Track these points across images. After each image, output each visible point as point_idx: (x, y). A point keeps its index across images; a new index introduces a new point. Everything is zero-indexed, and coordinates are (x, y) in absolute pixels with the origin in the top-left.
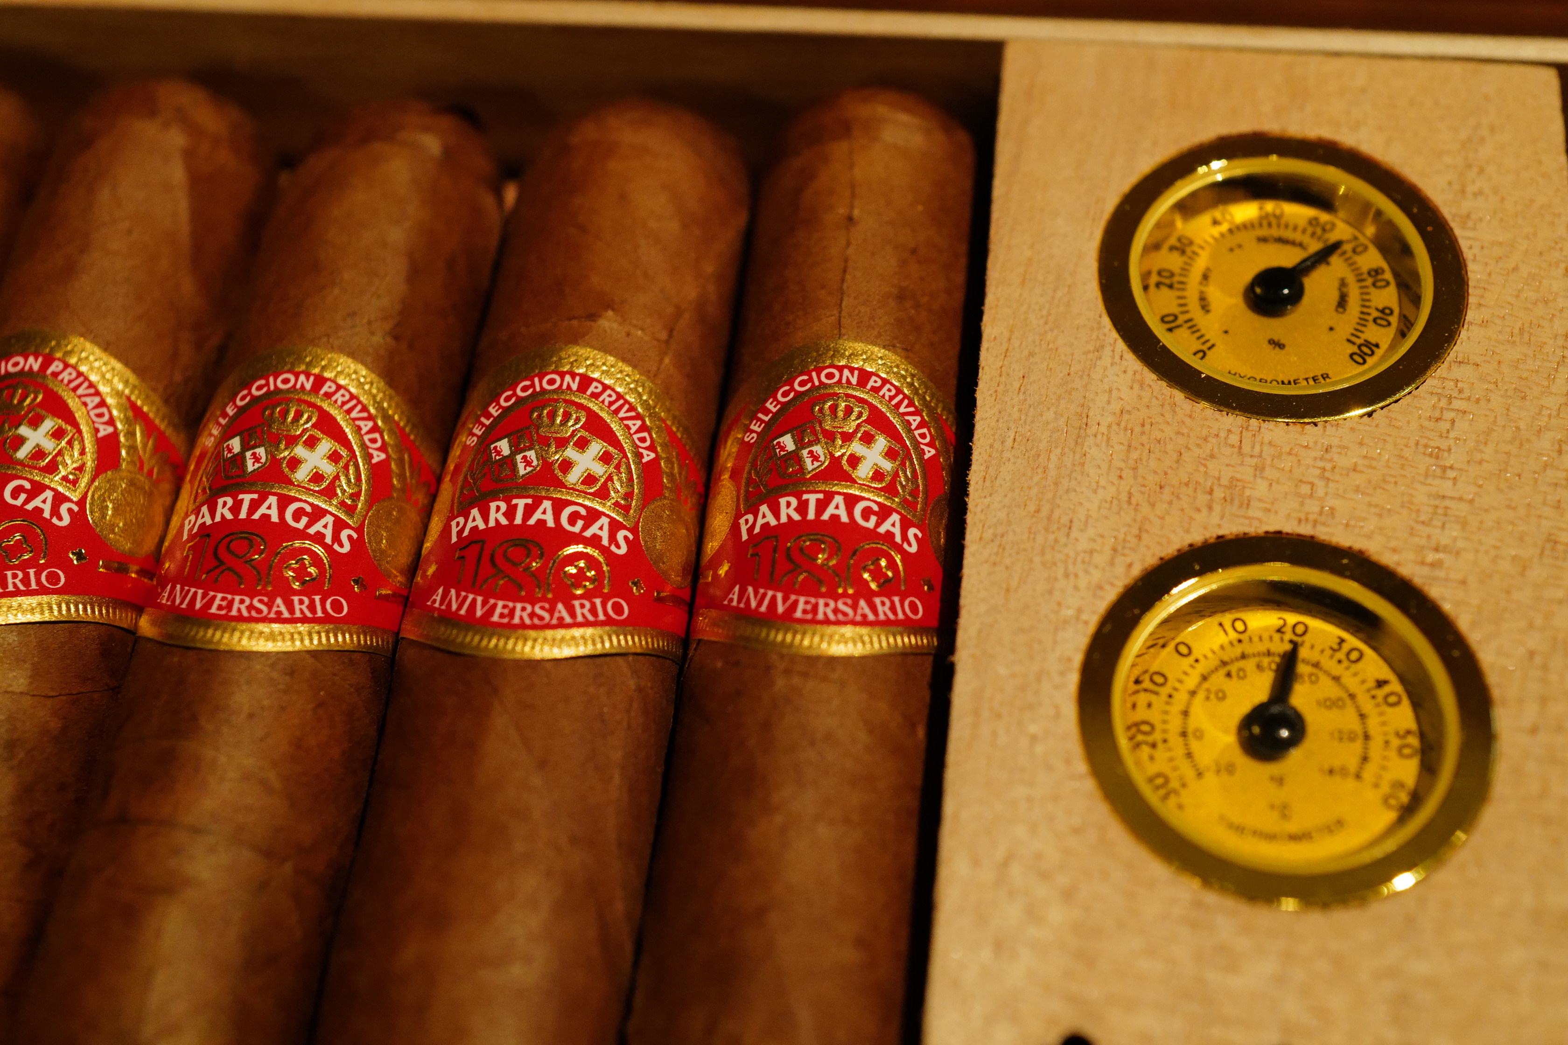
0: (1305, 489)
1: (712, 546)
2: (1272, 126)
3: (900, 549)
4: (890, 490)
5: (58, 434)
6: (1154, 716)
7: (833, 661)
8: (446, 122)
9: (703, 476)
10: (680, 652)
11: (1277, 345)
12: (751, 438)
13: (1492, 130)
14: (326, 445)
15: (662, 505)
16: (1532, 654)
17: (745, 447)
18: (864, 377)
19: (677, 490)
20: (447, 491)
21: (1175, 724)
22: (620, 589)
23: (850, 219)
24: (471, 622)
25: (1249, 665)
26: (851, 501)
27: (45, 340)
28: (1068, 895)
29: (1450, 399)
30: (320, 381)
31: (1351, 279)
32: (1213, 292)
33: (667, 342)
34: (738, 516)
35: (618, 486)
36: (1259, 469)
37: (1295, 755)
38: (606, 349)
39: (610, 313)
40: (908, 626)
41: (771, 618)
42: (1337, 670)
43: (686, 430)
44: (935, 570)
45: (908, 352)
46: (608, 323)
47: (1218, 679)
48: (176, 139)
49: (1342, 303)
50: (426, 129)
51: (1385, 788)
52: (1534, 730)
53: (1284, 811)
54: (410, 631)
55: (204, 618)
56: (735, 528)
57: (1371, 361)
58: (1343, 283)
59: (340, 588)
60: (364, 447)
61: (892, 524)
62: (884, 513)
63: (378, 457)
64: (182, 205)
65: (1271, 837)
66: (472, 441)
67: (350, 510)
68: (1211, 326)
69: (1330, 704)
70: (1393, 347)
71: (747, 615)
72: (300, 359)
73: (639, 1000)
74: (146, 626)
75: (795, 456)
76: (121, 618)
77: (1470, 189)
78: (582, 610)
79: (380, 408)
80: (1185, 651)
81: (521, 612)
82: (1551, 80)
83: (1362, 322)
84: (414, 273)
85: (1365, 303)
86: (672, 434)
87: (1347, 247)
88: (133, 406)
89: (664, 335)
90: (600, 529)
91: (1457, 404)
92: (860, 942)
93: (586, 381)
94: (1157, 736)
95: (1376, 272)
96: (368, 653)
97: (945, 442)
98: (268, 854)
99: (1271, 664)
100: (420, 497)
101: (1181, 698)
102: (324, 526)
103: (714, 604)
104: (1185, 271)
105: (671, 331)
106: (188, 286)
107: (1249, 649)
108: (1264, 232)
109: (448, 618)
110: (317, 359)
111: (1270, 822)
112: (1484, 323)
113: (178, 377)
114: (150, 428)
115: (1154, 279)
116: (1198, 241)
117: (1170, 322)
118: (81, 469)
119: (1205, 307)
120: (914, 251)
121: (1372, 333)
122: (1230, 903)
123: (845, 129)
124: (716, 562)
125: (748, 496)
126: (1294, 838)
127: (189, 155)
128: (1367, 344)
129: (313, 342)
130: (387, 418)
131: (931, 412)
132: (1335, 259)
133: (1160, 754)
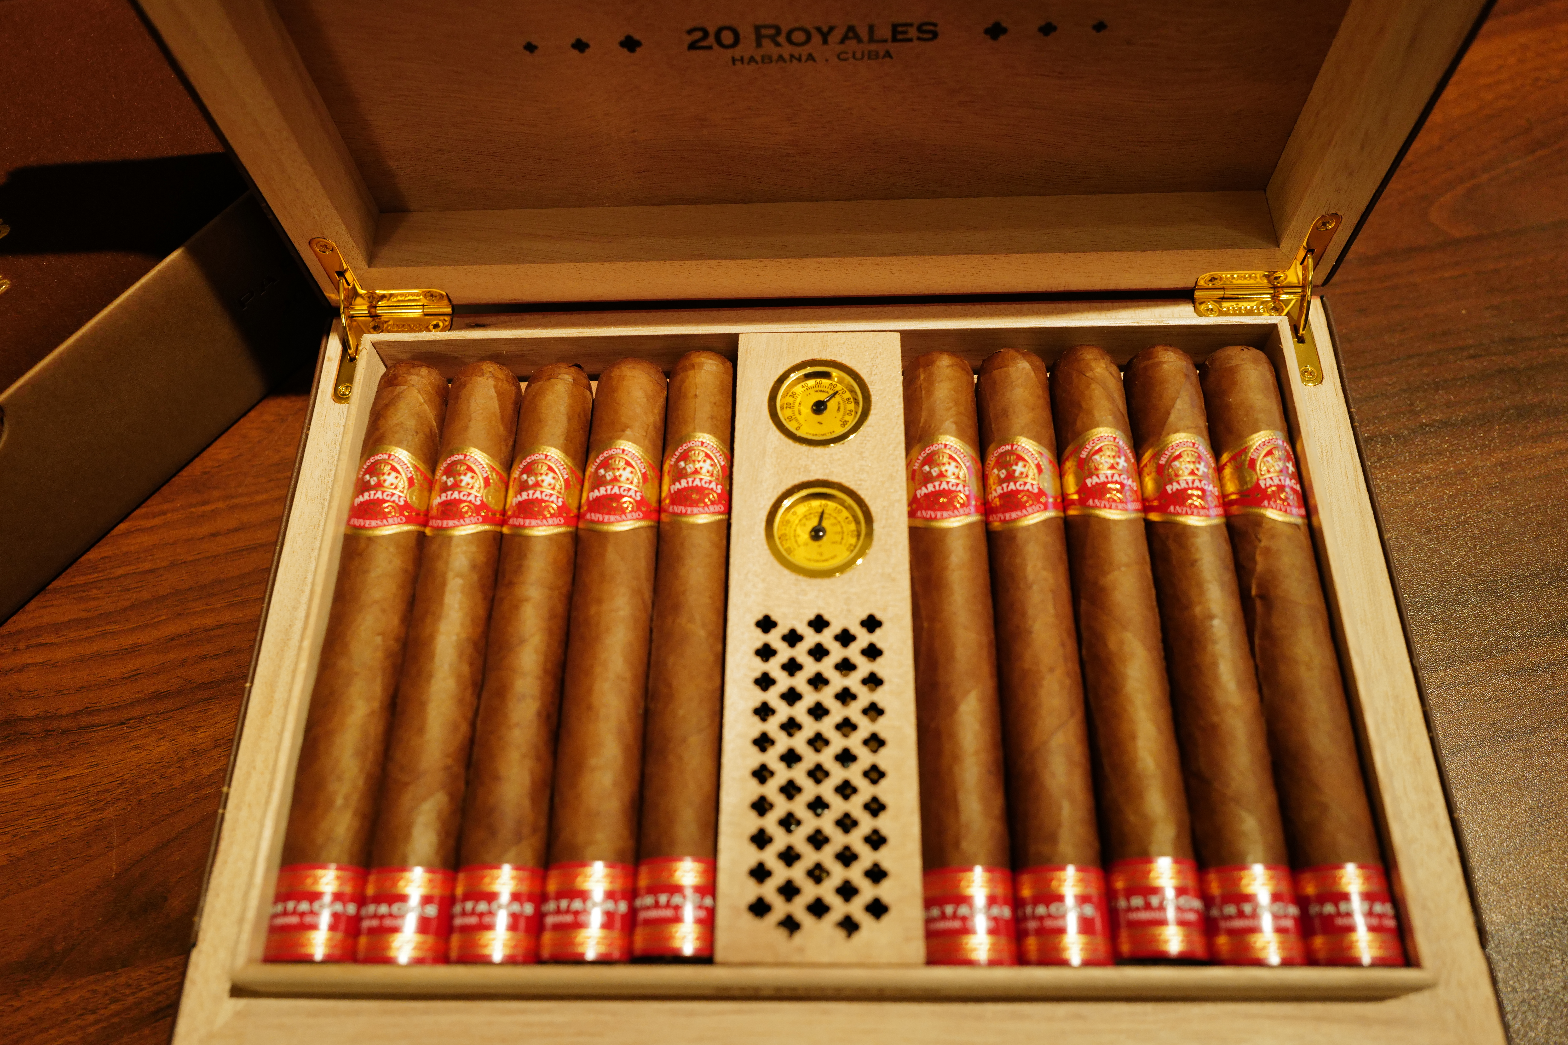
0: (825, 466)
1: (664, 494)
2: (817, 357)
3: (715, 492)
4: (712, 475)
5: (473, 477)
6: (787, 532)
7: (699, 525)
8: (573, 369)
9: (659, 473)
10: (657, 525)
11: (820, 423)
12: (672, 463)
13: (880, 354)
14: (551, 474)
15: (649, 484)
16: (884, 507)
17: (671, 466)
18: (703, 443)
19: (652, 479)
20: (587, 485)
21: (792, 534)
22: (639, 509)
23: (696, 395)
24: (598, 522)
25: (812, 516)
26: (701, 480)
27: (463, 451)
28: (763, 580)
29: (865, 437)
30: (547, 456)
31: (841, 402)
32: (802, 408)
33: (646, 436)
34: (670, 485)
35: (635, 481)
36: (813, 462)
37: (825, 538)
38: (629, 440)
39: (628, 429)
40: (719, 513)
41: (681, 514)
42: (835, 515)
43: (654, 462)
44: (726, 496)
45: (714, 434)
46: (628, 432)
47: (804, 521)
48: (491, 382)
49: (839, 409)
50: (567, 374)
51: (847, 546)
52: (884, 527)
53: (821, 554)
54: (581, 525)
55: (524, 527)
56: (670, 490)
57: (846, 426)
58: (839, 403)
59: (560, 515)
60: (562, 474)
61: (713, 485)
62: (710, 482)
63: (566, 477)
64: (496, 404)
65: (818, 561)
66: (593, 470)
67: (560, 493)
68: (801, 419)
69: (834, 525)
70: (853, 421)
71: (675, 514)
72: (540, 450)
73: (655, 618)
74: (505, 530)
75: (685, 468)
76: (498, 529)
77: (874, 373)
78: (629, 516)
79: (564, 461)
80: (795, 514)
81: (612, 518)
82: (898, 335)
83: (844, 415)
84: (569, 420)
85: (845, 410)
86: (650, 464)
87: (840, 392)
88: (493, 468)
89: (645, 434)
90: (632, 493)
91: (868, 438)
92: (711, 597)
93: (623, 451)
94: (787, 537)
95: (849, 399)
96: (570, 533)
97: (727, 460)
98: (551, 589)
99: (818, 515)
100: (579, 487)
101: (794, 527)
102: (554, 498)
103: (665, 511)
104: (794, 403)
105: (646, 432)
106: (501, 428)
107: (812, 511)
108: (817, 389)
109: (592, 521)
110: (545, 449)
111: (818, 557)
112: (876, 414)
113: (503, 456)
114: (497, 473)
115: (785, 406)
116: (798, 393)
117: (790, 419)
118: (480, 487)
119: (800, 413)
120: (715, 403)
121: (847, 418)
122: (805, 579)
123: (693, 366)
124: (665, 499)
125: (673, 480)
126: (824, 561)
127: (495, 387)
128: (846, 421)
129: (543, 444)
130: (567, 465)
131: (723, 452)
132: (837, 396)
133: (788, 542)
